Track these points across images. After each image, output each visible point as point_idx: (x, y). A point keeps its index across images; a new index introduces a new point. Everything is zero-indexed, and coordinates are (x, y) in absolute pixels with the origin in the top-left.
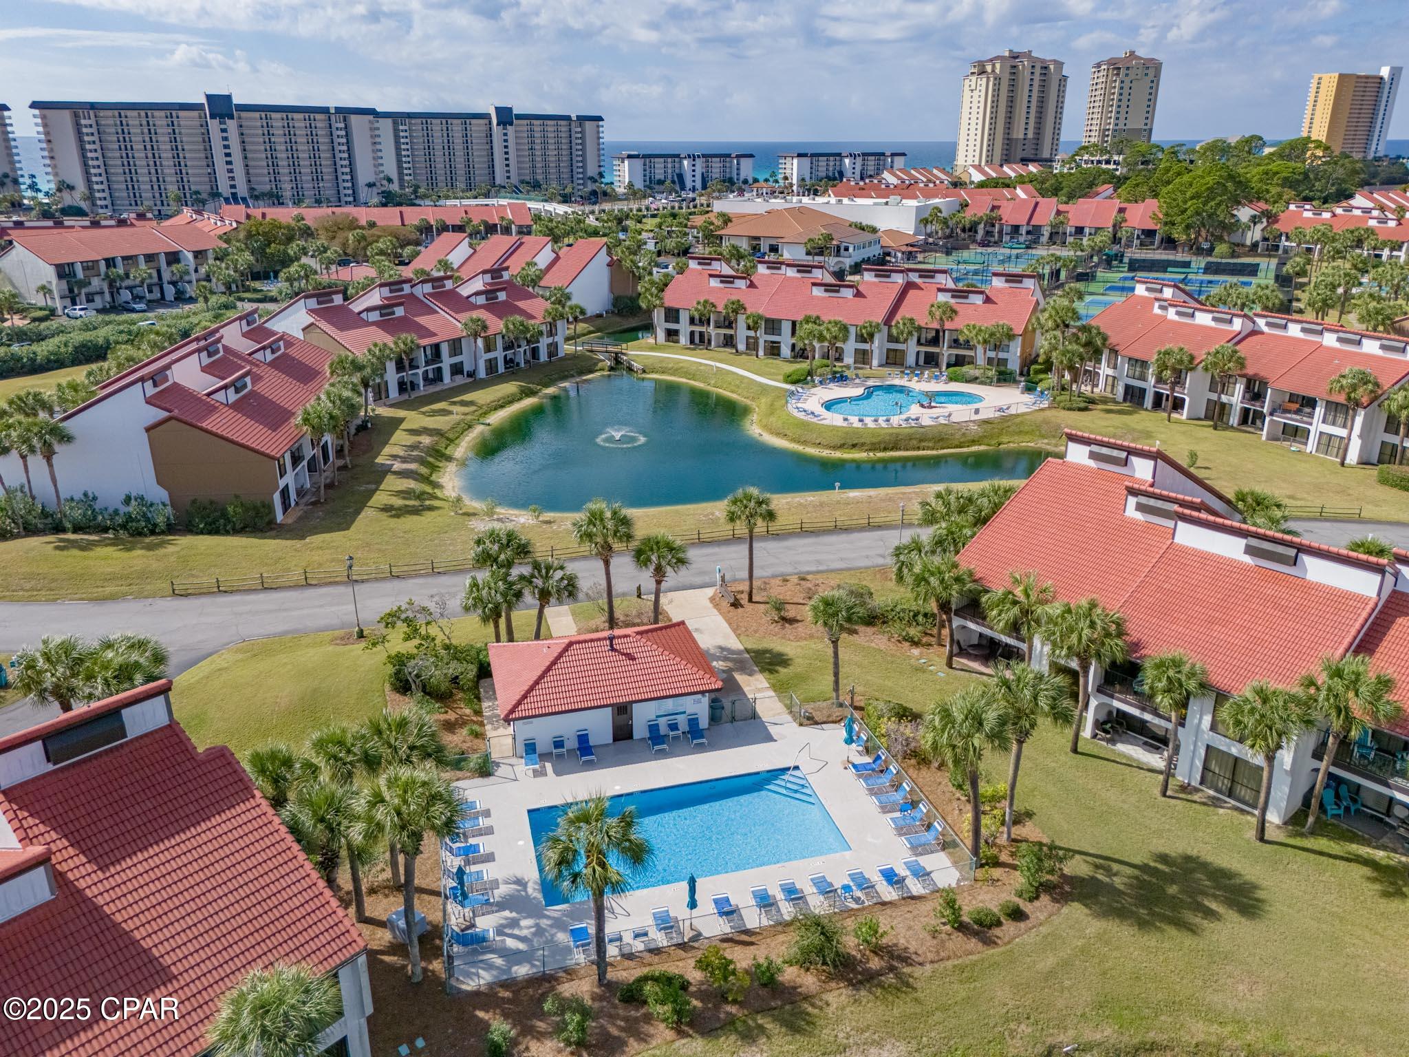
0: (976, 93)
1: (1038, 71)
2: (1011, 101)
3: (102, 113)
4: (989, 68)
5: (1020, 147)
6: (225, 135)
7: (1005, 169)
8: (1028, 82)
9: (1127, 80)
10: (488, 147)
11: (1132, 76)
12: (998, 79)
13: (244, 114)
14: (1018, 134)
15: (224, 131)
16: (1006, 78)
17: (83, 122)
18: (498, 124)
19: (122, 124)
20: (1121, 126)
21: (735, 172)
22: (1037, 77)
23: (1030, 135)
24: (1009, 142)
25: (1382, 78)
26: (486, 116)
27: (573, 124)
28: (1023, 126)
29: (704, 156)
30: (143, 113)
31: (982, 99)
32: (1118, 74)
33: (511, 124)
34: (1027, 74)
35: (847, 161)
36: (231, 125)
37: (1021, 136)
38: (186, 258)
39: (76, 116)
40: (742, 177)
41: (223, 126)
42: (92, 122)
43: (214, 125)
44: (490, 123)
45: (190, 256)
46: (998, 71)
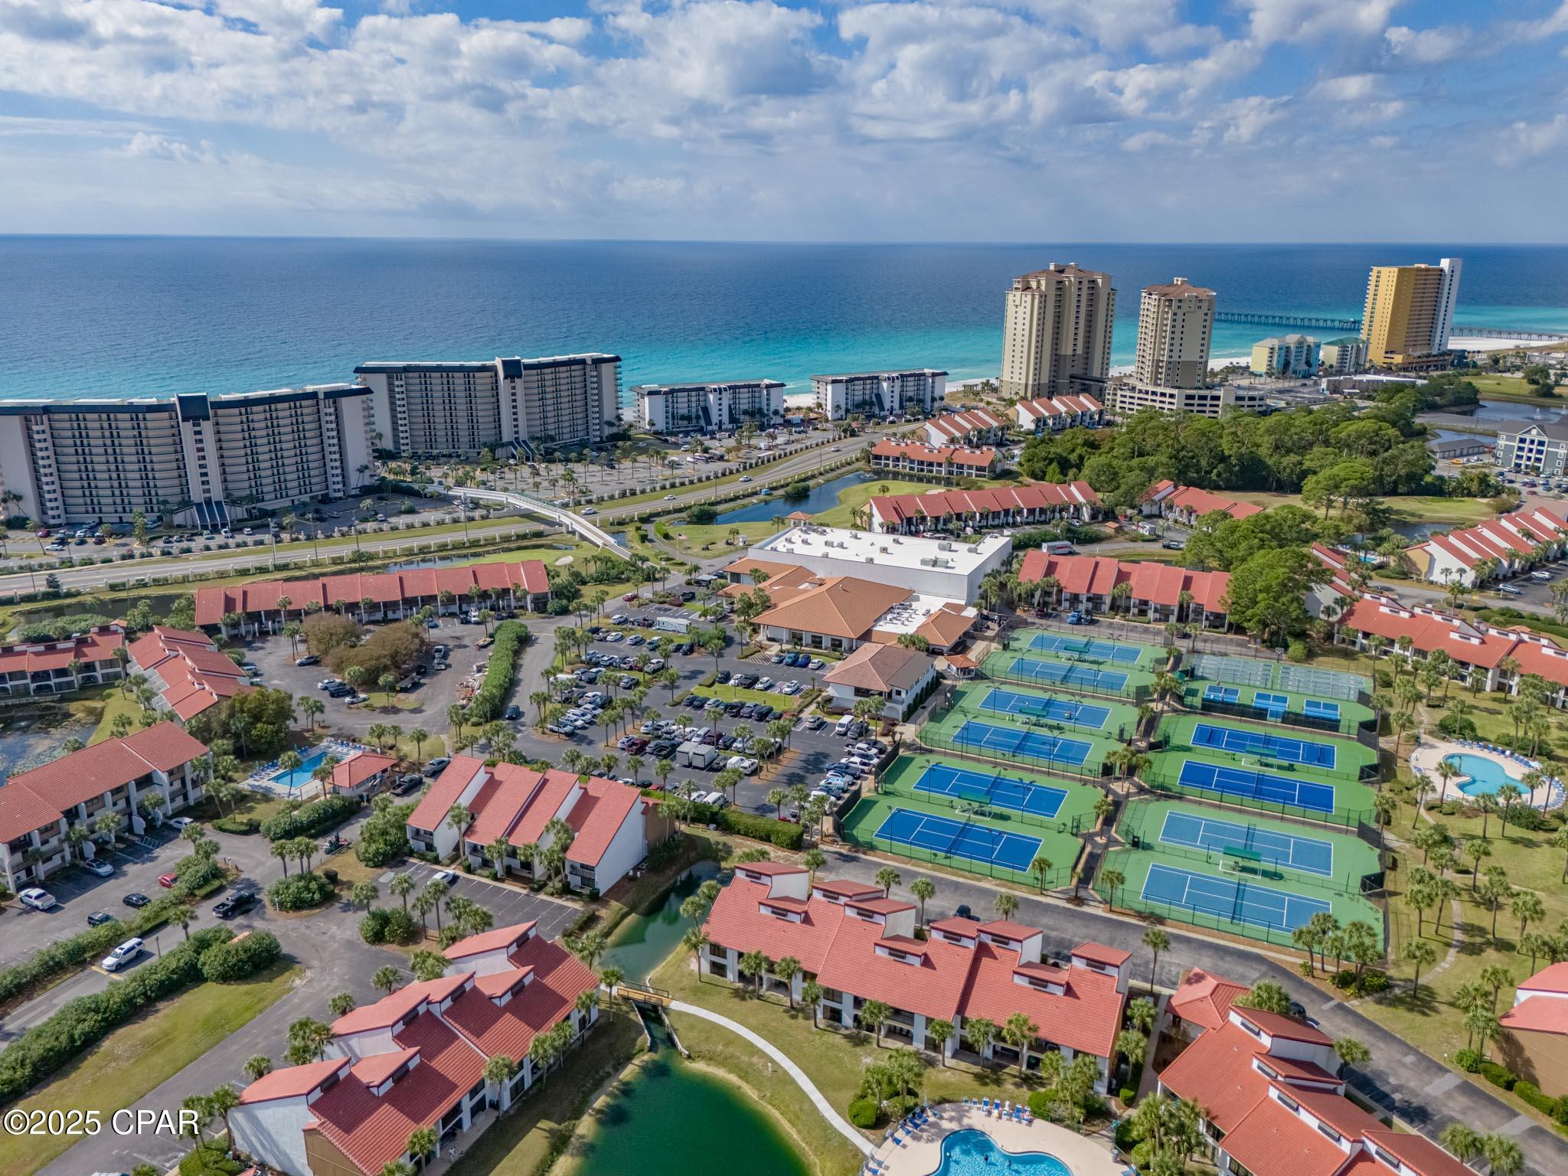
0: (1021, 310)
1: (1085, 286)
2: (1058, 318)
3: (57, 416)
4: (1034, 285)
5: (1069, 363)
6: (199, 437)
7: (1055, 402)
8: (1074, 299)
9: (1180, 312)
10: (494, 400)
11: (1185, 309)
12: (1044, 297)
13: (220, 412)
14: (1067, 350)
15: (199, 433)
16: (1052, 293)
17: (35, 428)
18: (506, 378)
19: (79, 427)
20: (1175, 358)
21: (765, 402)
22: (1085, 292)
23: (1080, 351)
24: (1057, 359)
25: (1442, 270)
26: (493, 369)
27: (588, 368)
28: (1071, 342)
29: (730, 387)
30: (104, 416)
31: (1028, 316)
32: (1170, 306)
33: (520, 376)
34: (1074, 290)
35: (885, 385)
36: (207, 427)
37: (1070, 352)
38: (159, 778)
39: (27, 420)
40: (772, 408)
41: (197, 429)
42: (45, 427)
43: (187, 428)
44: (496, 375)
45: (164, 777)
46: (1043, 288)
